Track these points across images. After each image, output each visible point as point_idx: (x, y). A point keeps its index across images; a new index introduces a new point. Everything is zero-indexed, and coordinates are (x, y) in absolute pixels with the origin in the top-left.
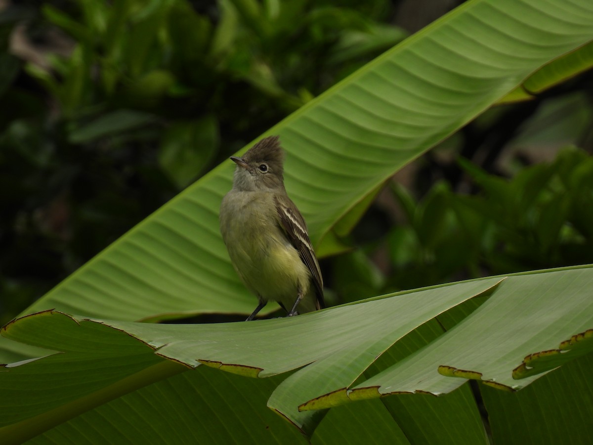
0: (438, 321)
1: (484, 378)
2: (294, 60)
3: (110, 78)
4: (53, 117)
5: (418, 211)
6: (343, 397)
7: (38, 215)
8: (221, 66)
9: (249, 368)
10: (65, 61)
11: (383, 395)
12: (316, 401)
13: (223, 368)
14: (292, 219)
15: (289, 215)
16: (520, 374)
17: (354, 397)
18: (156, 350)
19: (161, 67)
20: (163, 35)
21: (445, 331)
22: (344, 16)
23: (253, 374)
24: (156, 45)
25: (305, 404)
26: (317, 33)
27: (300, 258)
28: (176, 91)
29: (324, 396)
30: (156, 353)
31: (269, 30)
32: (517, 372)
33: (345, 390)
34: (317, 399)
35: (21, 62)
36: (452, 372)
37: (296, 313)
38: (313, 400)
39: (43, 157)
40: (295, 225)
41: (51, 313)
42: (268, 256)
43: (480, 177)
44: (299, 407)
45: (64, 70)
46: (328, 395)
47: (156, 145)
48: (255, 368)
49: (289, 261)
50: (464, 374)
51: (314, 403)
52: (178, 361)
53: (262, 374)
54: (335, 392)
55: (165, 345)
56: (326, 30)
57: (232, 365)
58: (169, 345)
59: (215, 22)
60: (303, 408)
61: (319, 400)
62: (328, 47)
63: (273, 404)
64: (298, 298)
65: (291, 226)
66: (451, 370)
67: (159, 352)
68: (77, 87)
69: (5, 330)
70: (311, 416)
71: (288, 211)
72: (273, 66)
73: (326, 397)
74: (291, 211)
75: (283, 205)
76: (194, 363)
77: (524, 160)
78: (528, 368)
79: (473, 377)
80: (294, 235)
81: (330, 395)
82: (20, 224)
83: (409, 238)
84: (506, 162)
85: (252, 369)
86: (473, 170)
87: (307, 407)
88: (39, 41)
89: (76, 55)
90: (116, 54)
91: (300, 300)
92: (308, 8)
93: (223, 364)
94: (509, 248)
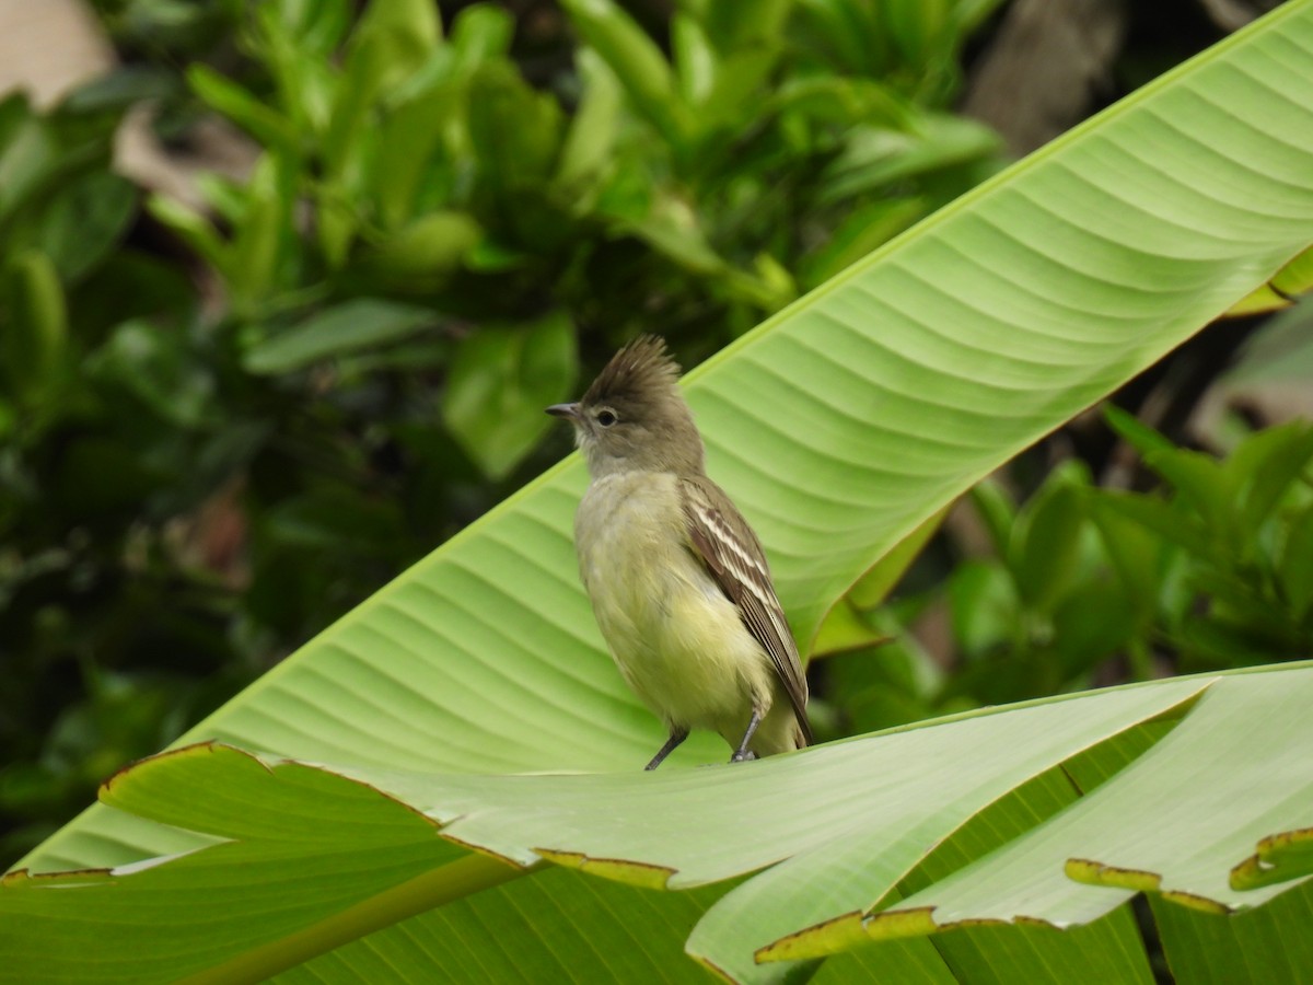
0: (1066, 773)
1: (1166, 887)
2: (745, 192)
3: (336, 230)
4: (209, 316)
5: (1019, 528)
6: (854, 931)
7: (175, 531)
8: (584, 206)
9: (647, 870)
10: (237, 191)
11: (944, 926)
12: (794, 942)
13: (591, 868)
14: (719, 533)
15: (711, 524)
16: (1247, 879)
17: (877, 931)
18: (440, 827)
19: (451, 206)
20: (456, 134)
21: (1080, 794)
22: (855, 95)
23: (656, 882)
24: (438, 156)
25: (770, 948)
26: (795, 132)
27: (739, 622)
28: (482, 258)
29: (811, 929)
30: (441, 833)
31: (691, 125)
32: (1241, 874)
33: (857, 918)
34: (797, 935)
35: (141, 192)
36: (1096, 873)
37: (750, 754)
38: (787, 938)
39: (188, 404)
40: (725, 545)
41: (211, 750)
42: (669, 616)
43: (1157, 451)
44: (756, 954)
45: (236, 211)
46: (820, 926)
47: (437, 379)
48: (660, 868)
49: (713, 625)
50: (1121, 878)
51: (788, 946)
52: (489, 851)
53: (676, 882)
54: (835, 920)
55: (462, 817)
56: (815, 126)
57: (608, 861)
58: (472, 817)
59: (570, 108)
60: (764, 956)
61: (802, 937)
62: (819, 165)
63: (698, 946)
64: (755, 720)
65: (713, 546)
66: (1093, 868)
67: (448, 832)
68: (263, 251)
69: (108, 788)
70: (783, 975)
71: (710, 514)
72: (698, 204)
73: (815, 932)
74: (717, 515)
75: (697, 502)
76: (527, 858)
77: (1250, 416)
78: (1265, 865)
79: (1143, 884)
80: (719, 565)
81: (825, 929)
82: (135, 552)
83: (997, 587)
84: (1211, 420)
85: (654, 871)
86: (1140, 436)
87: (773, 955)
88: (180, 147)
89: (263, 177)
90: (351, 175)
91: (758, 722)
92: (777, 77)
93: (589, 860)
94: (1218, 610)
